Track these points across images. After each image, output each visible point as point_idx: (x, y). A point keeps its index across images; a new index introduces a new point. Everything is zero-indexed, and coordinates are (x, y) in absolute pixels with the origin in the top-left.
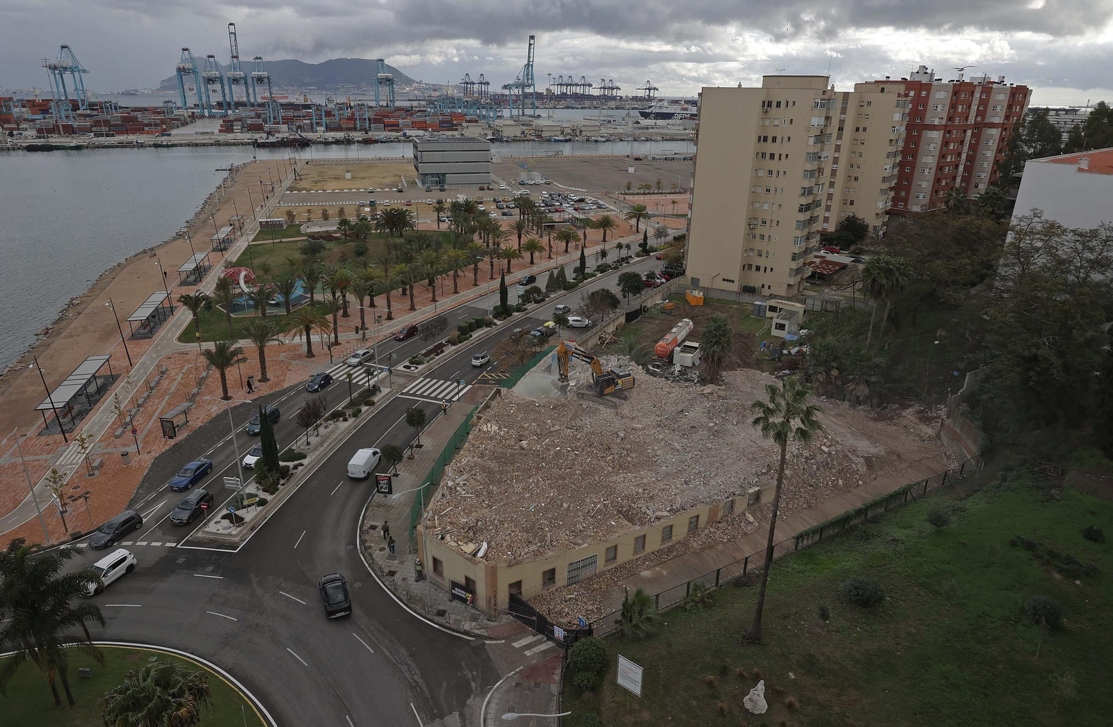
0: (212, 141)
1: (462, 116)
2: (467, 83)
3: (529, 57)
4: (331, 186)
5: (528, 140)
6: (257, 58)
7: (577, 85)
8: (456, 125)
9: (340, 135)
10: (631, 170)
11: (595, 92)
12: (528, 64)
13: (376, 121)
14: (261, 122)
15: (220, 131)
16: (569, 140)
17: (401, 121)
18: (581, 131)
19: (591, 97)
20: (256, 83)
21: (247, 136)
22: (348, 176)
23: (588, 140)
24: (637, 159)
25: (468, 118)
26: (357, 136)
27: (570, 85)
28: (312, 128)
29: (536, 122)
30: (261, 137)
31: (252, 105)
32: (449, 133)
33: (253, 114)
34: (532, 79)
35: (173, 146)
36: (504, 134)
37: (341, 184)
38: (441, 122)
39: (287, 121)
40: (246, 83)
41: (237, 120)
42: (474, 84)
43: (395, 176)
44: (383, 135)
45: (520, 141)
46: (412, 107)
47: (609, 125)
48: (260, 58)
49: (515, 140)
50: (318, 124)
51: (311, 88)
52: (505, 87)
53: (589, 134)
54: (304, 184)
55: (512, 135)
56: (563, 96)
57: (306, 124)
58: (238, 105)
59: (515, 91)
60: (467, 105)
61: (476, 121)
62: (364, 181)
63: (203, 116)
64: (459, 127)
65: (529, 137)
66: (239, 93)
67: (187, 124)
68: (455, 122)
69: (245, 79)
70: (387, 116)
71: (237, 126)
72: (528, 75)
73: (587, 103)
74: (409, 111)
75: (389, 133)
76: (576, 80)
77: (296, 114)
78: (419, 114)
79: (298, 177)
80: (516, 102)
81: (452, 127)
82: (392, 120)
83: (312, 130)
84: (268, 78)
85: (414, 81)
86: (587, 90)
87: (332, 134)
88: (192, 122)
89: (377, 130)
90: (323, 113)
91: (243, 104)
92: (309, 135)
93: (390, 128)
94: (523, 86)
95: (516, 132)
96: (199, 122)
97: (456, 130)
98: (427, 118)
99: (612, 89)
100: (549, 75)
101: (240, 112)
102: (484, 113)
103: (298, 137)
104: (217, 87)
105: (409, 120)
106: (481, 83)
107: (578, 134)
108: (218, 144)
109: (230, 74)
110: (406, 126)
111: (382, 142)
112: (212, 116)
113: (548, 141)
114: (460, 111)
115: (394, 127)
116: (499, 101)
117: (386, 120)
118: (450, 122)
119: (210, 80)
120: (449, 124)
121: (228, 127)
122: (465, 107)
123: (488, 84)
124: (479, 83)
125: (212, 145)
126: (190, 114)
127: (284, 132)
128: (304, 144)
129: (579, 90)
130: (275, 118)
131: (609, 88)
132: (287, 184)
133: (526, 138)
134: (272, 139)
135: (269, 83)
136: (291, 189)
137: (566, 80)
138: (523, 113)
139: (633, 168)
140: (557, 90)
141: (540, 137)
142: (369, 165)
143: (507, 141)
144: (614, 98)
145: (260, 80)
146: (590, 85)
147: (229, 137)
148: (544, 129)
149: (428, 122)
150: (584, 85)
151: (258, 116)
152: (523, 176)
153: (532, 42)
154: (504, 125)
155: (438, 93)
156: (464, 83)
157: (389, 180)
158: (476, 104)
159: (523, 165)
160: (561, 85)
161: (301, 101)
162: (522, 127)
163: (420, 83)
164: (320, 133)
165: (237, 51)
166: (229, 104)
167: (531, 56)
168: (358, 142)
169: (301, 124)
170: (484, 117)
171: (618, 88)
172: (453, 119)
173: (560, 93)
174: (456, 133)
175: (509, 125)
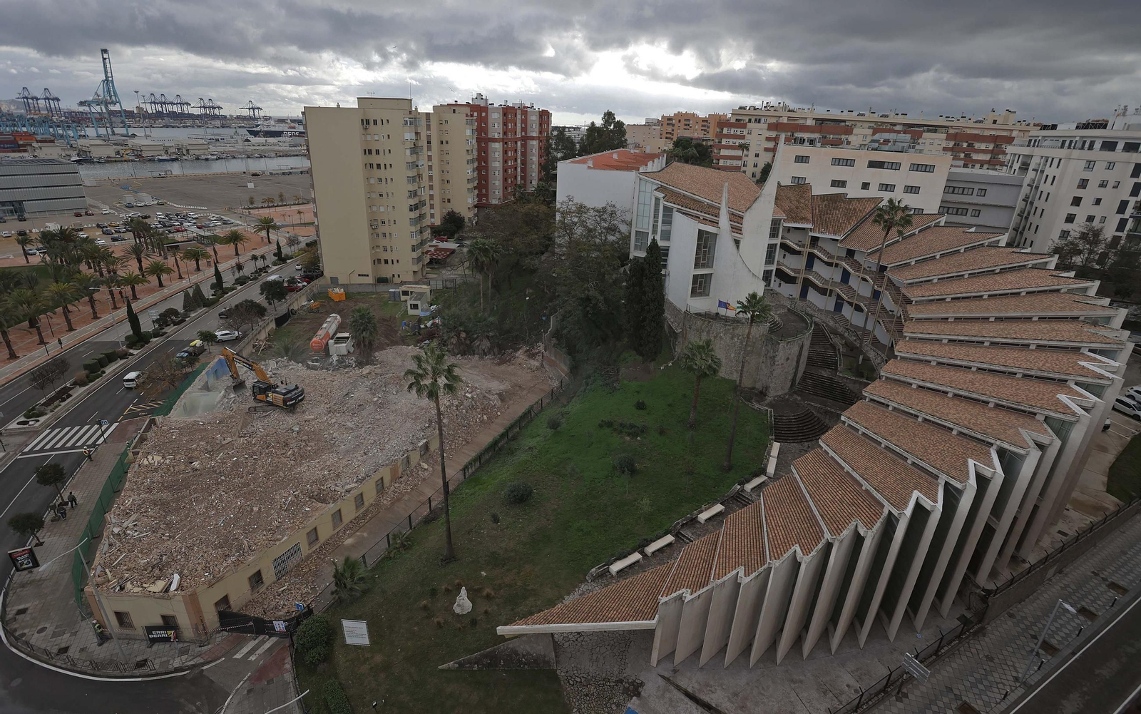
1: (30, 135)
2: (27, 98)
3: (106, 72)
5: (126, 161)
7: (172, 103)
8: (24, 146)
10: (251, 185)
11: (197, 112)
12: (107, 80)
16: (176, 159)
18: (188, 150)
19: (190, 116)
23: (197, 159)
24: (254, 175)
25: (39, 138)
27: (165, 103)
29: (131, 142)
32: (17, 155)
34: (115, 95)
36: (93, 155)
42: (37, 99)
45: (115, 161)
47: (218, 144)
49: (109, 161)
52: (82, 104)
53: (197, 153)
55: (104, 156)
56: (159, 115)
59: (97, 108)
60: (33, 122)
61: (52, 141)
64: (28, 148)
65: (126, 157)
68: (21, 143)
72: (109, 91)
73: (189, 122)
76: (170, 99)
80: (99, 120)
81: (18, 148)
86: (185, 109)
94: (106, 103)
95: (110, 152)
97: (25, 151)
99: (214, 108)
100: (137, 92)
102: (60, 132)
106: (48, 99)
107: (185, 152)
113: (151, 160)
114: (25, 129)
116: (77, 120)
118: (14, 142)
120: (13, 145)
122: (31, 125)
123: (58, 100)
124: (45, 99)
129: (176, 109)
131: (210, 107)
133: (123, 159)
137: (159, 98)
138: (113, 131)
139: (252, 184)
140: (150, 109)
141: (138, 156)
143: (99, 162)
144: (215, 117)
146: (188, 104)
148: (143, 148)
150: (180, 104)
152: (129, 198)
153: (106, 56)
154: (91, 145)
156: (24, 98)
158: (45, 121)
159: (125, 186)
160: (155, 103)
162: (114, 147)
167: (109, 70)
170: (62, 136)
171: (219, 107)
172: (18, 139)
173: (154, 111)
174: (25, 154)
175: (98, 145)
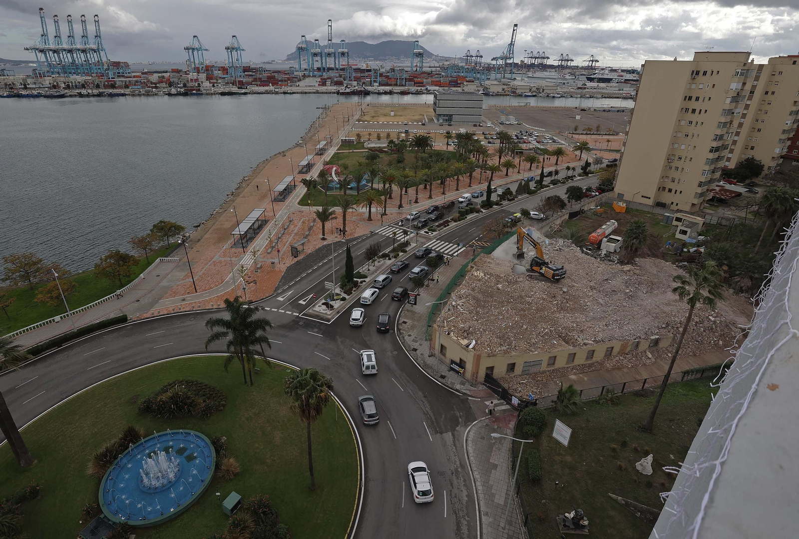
0: (314, 91)
1: (464, 78)
2: (468, 56)
3: (512, 38)
4: (382, 120)
5: (506, 95)
6: (342, 41)
7: (542, 58)
8: (460, 84)
9: (388, 88)
10: (578, 117)
11: (556, 63)
12: (511, 44)
13: (410, 80)
14: (342, 80)
15: (319, 85)
16: (535, 96)
17: (425, 80)
18: (543, 90)
19: (552, 67)
20: (340, 56)
21: (334, 88)
22: (392, 114)
23: (548, 96)
24: (583, 110)
25: (468, 79)
26: (397, 89)
27: (538, 58)
28: (371, 84)
29: (513, 83)
30: (342, 89)
31: (337, 69)
32: (455, 89)
33: (337, 75)
34: (513, 53)
35: (293, 93)
36: (491, 90)
37: (388, 119)
38: (450, 82)
39: (356, 79)
40: (335, 56)
41: (328, 78)
42: (472, 57)
43: (421, 115)
44: (413, 89)
45: (501, 95)
46: (432, 72)
47: (564, 86)
48: (344, 41)
49: (498, 95)
50: (374, 81)
51: (370, 59)
52: (494, 59)
53: (549, 92)
54: (365, 118)
55: (496, 91)
56: (532, 65)
57: (367, 81)
58: (330, 69)
59: (500, 62)
60: (467, 70)
61: (473, 82)
62: (402, 117)
63: (309, 76)
64: (462, 85)
65: (507, 93)
66: (330, 62)
67: (301, 80)
68: (459, 82)
69: (334, 53)
70: (416, 77)
71: (328, 83)
72: (510, 51)
73: (549, 70)
74: (430, 74)
75: (417, 88)
76: (542, 55)
77: (362, 75)
78: (436, 76)
79: (363, 114)
81: (457, 85)
82: (419, 80)
83: (371, 85)
84: (348, 53)
85: (433, 55)
87: (383, 88)
88: (303, 79)
89: (410, 85)
90: (379, 75)
91: (332, 69)
92: (369, 88)
93: (417, 85)
94: (506, 58)
95: (499, 89)
96: (307, 80)
97: (459, 87)
98: (441, 79)
99: (568, 61)
100: (525, 51)
101: (332, 74)
102: (478, 76)
103: (363, 89)
104: (318, 58)
105: (430, 80)
106: (477, 56)
107: (541, 91)
108: (317, 92)
109: (326, 51)
110: (428, 84)
111: (412, 94)
112: (314, 76)
113: (520, 96)
114: (462, 74)
115: (421, 84)
116: (489, 69)
117: (416, 80)
118: (456, 82)
119: (315, 55)
120: (455, 83)
121: (323, 83)
122: (466, 72)
123: (482, 57)
125: (314, 93)
126: (303, 74)
127: (355, 86)
128: (367, 93)
129: (543, 62)
130: (350, 77)
131: (565, 60)
132: (356, 117)
134: (348, 90)
135: (348, 56)
136: (359, 120)
137: (535, 54)
138: (504, 76)
139: (580, 116)
140: (528, 61)
141: (514, 92)
142: (405, 107)
143: (492, 95)
144: (567, 67)
145: (343, 54)
147: (324, 89)
148: (517, 87)
149: (442, 81)
151: (340, 76)
152: (503, 118)
153: (515, 28)
154: (491, 85)
155: (448, 63)
156: (466, 56)
157: (416, 118)
158: (474, 70)
159: (503, 111)
160: (531, 58)
161: (364, 67)
162: (503, 86)
163: (437, 56)
164: (376, 87)
165: (331, 37)
166: (324, 69)
167: (514, 37)
168: (397, 93)
169: (365, 81)
170: (478, 79)
171: (572, 60)
172: (458, 80)
173: (529, 63)
174: (459, 89)
175: (495, 85)
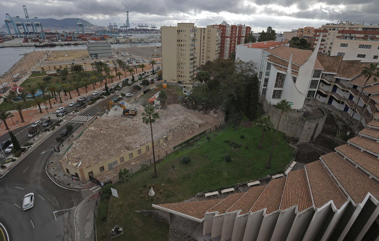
0: (20, 45)
1: (107, 36)
2: (110, 26)
3: (127, 18)
4: (60, 59)
5: (127, 43)
6: (35, 18)
7: (144, 26)
8: (105, 39)
9: (66, 43)
10: (155, 51)
11: (150, 29)
12: (127, 20)
13: (78, 38)
14: (38, 39)
15: (23, 42)
16: (140, 43)
17: (87, 38)
18: (143, 40)
19: (149, 30)
20: (36, 26)
21: (33, 44)
22: (66, 55)
23: (145, 42)
24: (158, 47)
25: (109, 37)
26: (73, 43)
27: (142, 26)
28: (57, 40)
29: (130, 37)
30: (38, 44)
31: (36, 33)
32: (103, 41)
33: (36, 36)
34: (129, 25)
35: (4, 47)
36: (120, 41)
37: (64, 58)
38: (101, 38)
39: (48, 38)
40: (32, 26)
41: (29, 38)
42: (112, 26)
43: (82, 55)
44: (81, 42)
45: (125, 43)
46: (92, 33)
47: (152, 38)
48: (36, 18)
49: (123, 43)
50: (59, 39)
51: (59, 27)
52: (121, 27)
53: (146, 41)
54: (50, 58)
55: (122, 41)
56: (140, 30)
57: (55, 39)
58: (30, 33)
59: (124, 28)
60: (109, 32)
61: (112, 38)
62: (72, 57)
63: (17, 37)
64: (106, 39)
65: (128, 42)
66: (30, 29)
67: (11, 40)
68: (105, 38)
69: (32, 24)
70: (83, 36)
71: (29, 40)
72: (127, 23)
73: (147, 32)
74: (91, 35)
75: (83, 42)
76: (144, 25)
77: (51, 36)
78: (94, 35)
79: (49, 57)
80: (126, 31)
81: (104, 39)
82: (84, 37)
83: (57, 41)
84: (40, 24)
85: (94, 25)
86: (147, 28)
87: (64, 42)
88: (13, 39)
89: (79, 41)
90: (60, 36)
91: (32, 33)
92: (56, 43)
93: (84, 40)
94: (126, 27)
95: (124, 40)
96: (16, 39)
97: (105, 40)
98: (96, 37)
99: (155, 27)
100: (133, 23)
101: (32, 35)
102: (114, 35)
103: (51, 43)
104: (22, 27)
105: (90, 38)
106: (115, 26)
107: (142, 40)
108: (22, 46)
109: (26, 23)
110: (89, 39)
111: (81, 44)
112: (21, 37)
113: (134, 43)
114: (107, 34)
115: (85, 40)
116: (120, 31)
117: (82, 38)
118: (104, 38)
119: (18, 25)
120: (103, 38)
121: (26, 41)
122: (108, 33)
123: (117, 26)
124: (114, 26)
125: (19, 46)
126: (12, 36)
127: (47, 42)
128: (55, 46)
129: (145, 28)
130: (43, 37)
131: (153, 27)
132: (44, 59)
133: (127, 42)
134: (41, 44)
135: (41, 26)
136: (46, 60)
137: (141, 25)
138: (127, 35)
139: (156, 50)
140: (138, 28)
141: (131, 42)
142: (74, 52)
143: (121, 43)
144: (155, 30)
145: (37, 25)
146: (148, 26)
147: (26, 44)
148: (132, 39)
149: (96, 38)
150: (146, 26)
151: (38, 37)
152: (123, 54)
153: (128, 13)
154: (120, 39)
155: (101, 29)
156: (109, 26)
157: (80, 56)
158: (112, 32)
159: (124, 50)
160: (139, 26)
161: (55, 32)
162: (125, 39)
163: (96, 26)
164: (60, 42)
165: (28, 15)
166: (27, 33)
167: (128, 17)
168: (73, 45)
169: (53, 39)
170: (114, 36)
171: (156, 27)
172: (104, 37)
173: (139, 29)
174: (105, 41)
175: (121, 38)
